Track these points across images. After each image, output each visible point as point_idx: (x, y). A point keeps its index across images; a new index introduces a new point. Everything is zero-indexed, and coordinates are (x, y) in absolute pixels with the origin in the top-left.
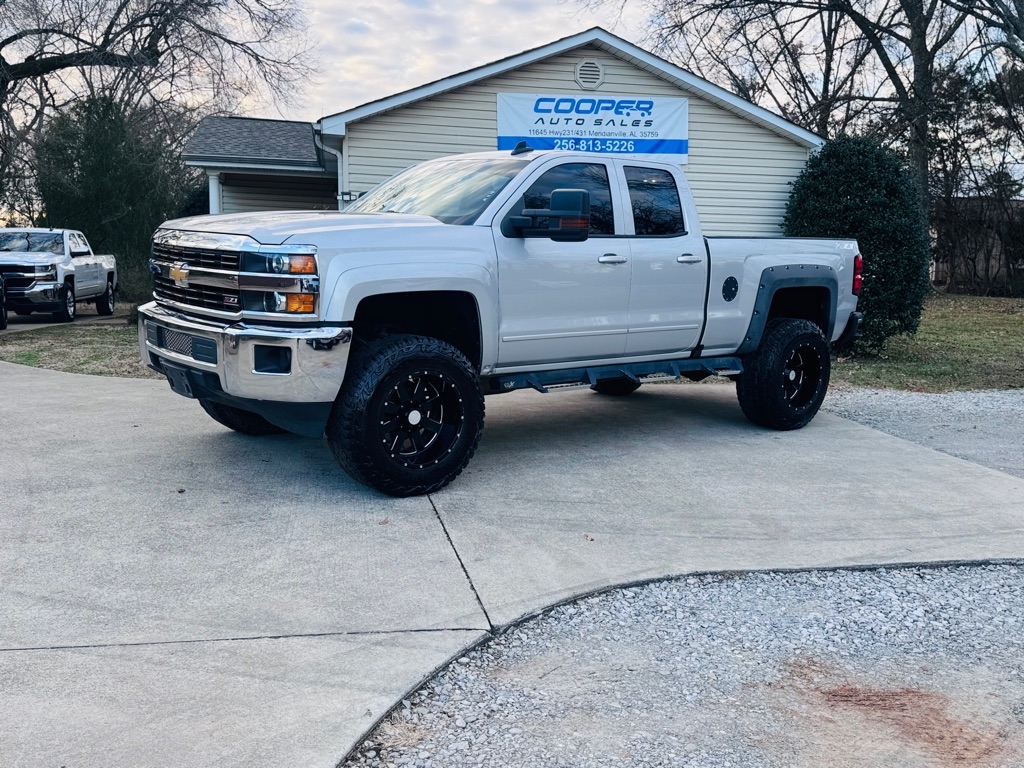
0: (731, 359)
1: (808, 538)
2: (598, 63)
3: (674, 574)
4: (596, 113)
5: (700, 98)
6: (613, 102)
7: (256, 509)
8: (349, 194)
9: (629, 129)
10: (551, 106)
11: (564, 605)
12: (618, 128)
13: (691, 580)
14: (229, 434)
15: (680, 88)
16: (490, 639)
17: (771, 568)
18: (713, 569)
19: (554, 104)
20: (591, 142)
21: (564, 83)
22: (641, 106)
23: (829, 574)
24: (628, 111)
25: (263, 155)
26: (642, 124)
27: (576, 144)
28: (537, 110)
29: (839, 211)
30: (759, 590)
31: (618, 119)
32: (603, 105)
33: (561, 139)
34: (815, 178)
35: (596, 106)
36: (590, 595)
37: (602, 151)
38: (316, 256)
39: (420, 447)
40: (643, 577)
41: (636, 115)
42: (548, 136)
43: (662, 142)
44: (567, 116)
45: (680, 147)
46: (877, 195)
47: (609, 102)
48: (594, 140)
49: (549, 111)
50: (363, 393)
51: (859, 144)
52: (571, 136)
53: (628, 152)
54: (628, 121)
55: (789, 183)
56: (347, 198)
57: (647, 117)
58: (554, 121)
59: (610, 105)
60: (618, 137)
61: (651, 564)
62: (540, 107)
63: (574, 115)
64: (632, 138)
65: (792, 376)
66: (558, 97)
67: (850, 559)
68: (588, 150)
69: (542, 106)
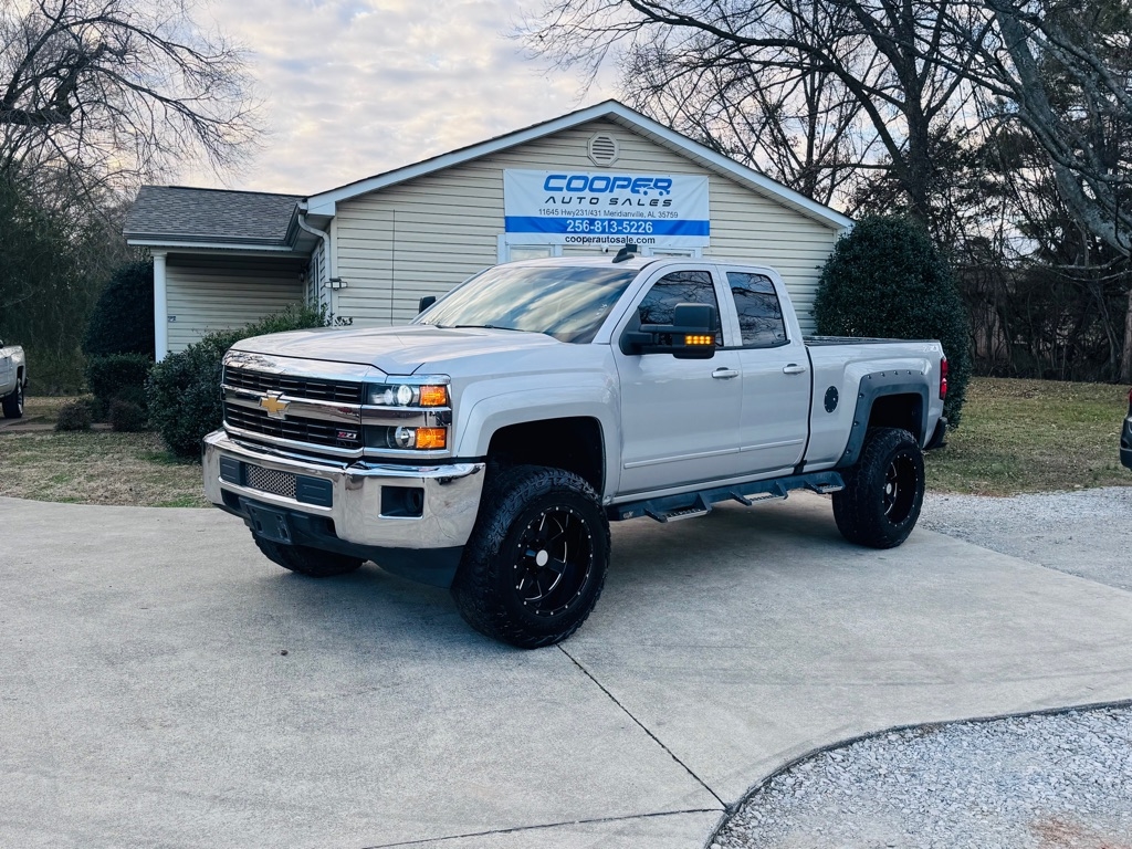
0: (830, 473)
1: (983, 679)
2: (612, 138)
3: (873, 730)
4: (611, 191)
5: (721, 176)
6: (629, 180)
7: (381, 671)
8: (338, 280)
9: (647, 209)
10: (563, 183)
11: (781, 774)
12: (635, 208)
13: (893, 737)
14: (288, 575)
15: (699, 165)
16: (726, 821)
17: (968, 717)
18: (911, 723)
19: (566, 181)
20: (606, 223)
21: (575, 160)
22: (660, 184)
23: (1026, 720)
24: (645, 189)
25: (220, 232)
26: (660, 203)
27: (590, 225)
28: (547, 188)
29: (875, 298)
30: (965, 744)
31: (635, 198)
32: (618, 183)
33: (574, 220)
34: (846, 262)
35: (611, 184)
36: (800, 761)
37: (619, 232)
38: (449, 386)
39: (545, 591)
40: (845, 736)
41: (654, 194)
42: (560, 216)
43: (681, 223)
44: (581, 194)
45: (700, 228)
46: (914, 281)
47: (625, 179)
48: (610, 220)
49: (560, 189)
50: (496, 536)
51: (893, 225)
52: (585, 216)
53: (646, 233)
54: (646, 200)
55: (818, 267)
56: (336, 285)
57: (665, 197)
58: (567, 200)
59: (626, 183)
60: (635, 218)
61: (844, 720)
62: (550, 185)
63: (587, 194)
64: (650, 218)
65: (889, 489)
66: (570, 174)
67: (1039, 702)
68: (603, 232)
69: (553, 183)
